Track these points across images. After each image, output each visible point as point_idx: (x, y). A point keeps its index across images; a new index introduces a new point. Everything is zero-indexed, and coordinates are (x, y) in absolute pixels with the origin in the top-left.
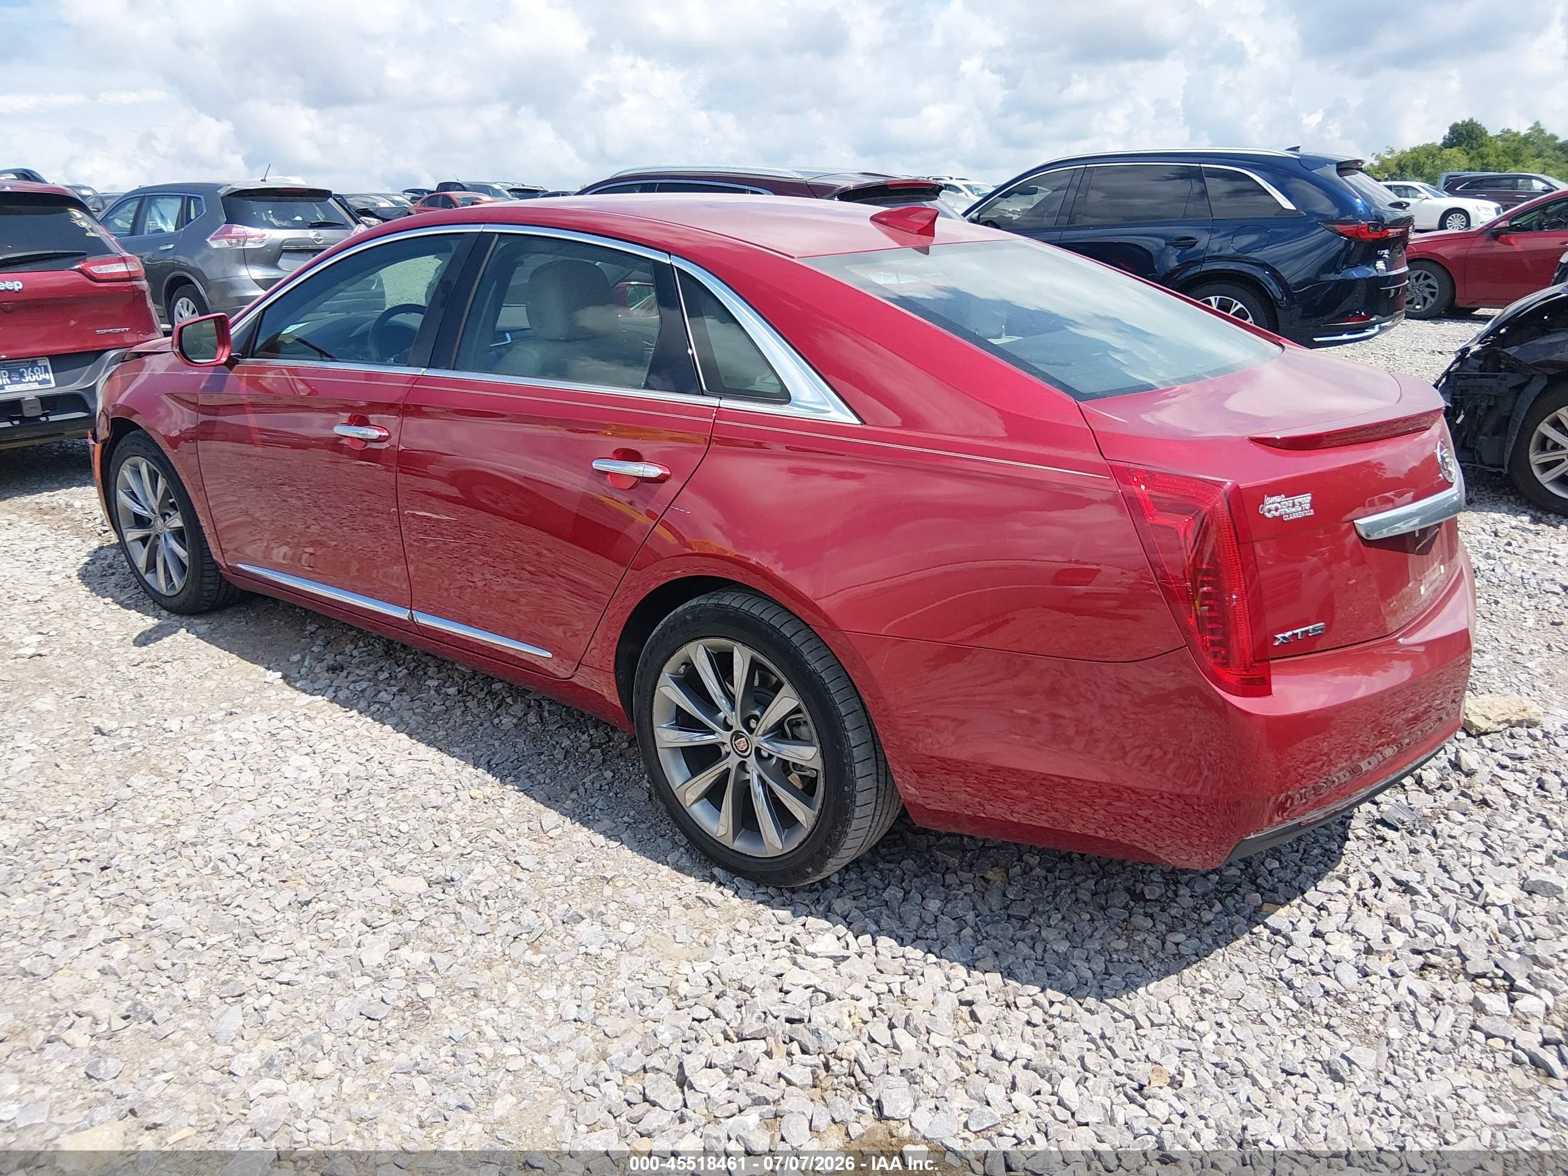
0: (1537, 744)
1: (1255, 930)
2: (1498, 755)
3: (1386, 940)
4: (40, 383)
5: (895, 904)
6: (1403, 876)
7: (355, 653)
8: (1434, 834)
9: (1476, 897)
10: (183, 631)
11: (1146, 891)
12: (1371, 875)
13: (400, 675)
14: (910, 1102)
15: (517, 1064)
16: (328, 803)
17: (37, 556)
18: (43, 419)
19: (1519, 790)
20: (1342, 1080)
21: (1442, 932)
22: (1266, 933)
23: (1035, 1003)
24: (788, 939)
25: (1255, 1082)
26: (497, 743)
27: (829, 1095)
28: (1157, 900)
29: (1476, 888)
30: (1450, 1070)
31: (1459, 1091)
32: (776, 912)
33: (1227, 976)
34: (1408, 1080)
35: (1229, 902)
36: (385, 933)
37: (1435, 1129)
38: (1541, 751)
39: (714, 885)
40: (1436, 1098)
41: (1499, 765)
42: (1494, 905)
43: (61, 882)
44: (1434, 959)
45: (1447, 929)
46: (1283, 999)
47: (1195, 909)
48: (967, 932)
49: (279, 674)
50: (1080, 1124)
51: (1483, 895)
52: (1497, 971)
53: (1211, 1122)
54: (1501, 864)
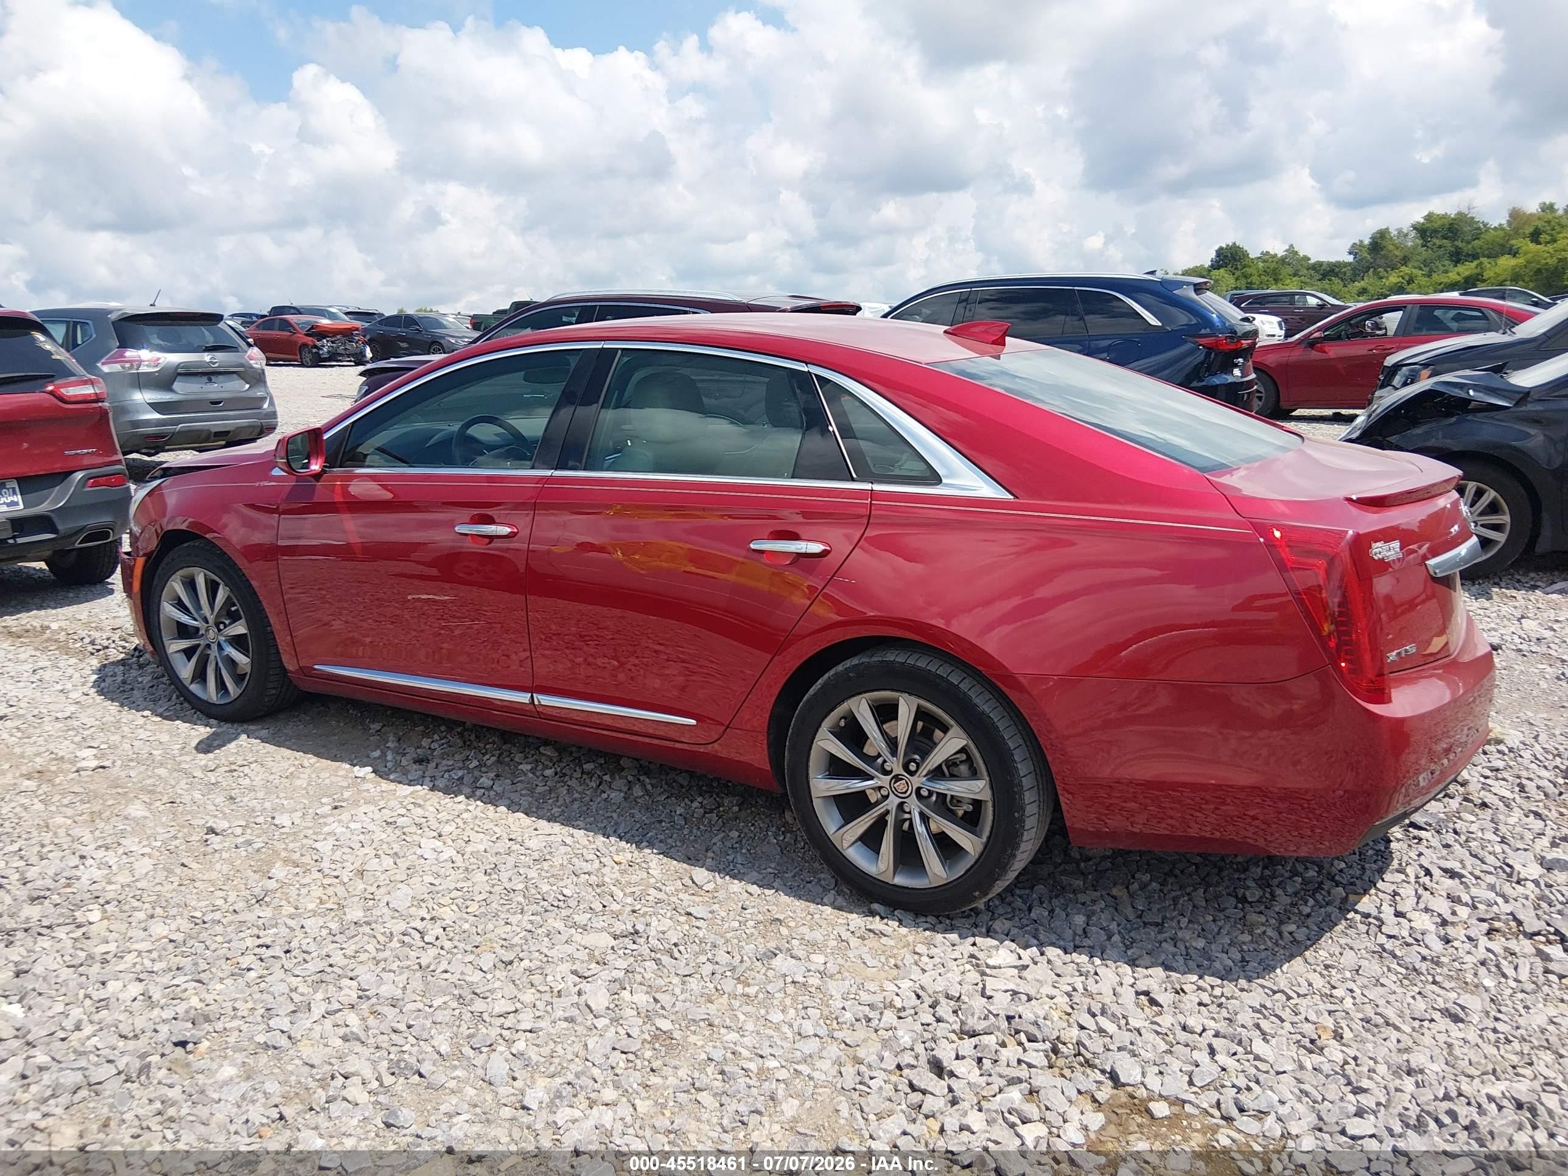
0: (1506, 757)
1: (1349, 916)
2: (1479, 768)
3: (1454, 913)
4: (8, 505)
5: (1045, 922)
6: (1448, 865)
7: (434, 745)
8: (1455, 832)
9: (1510, 875)
10: (244, 737)
11: (1248, 894)
12: (1421, 866)
13: (489, 763)
14: (1139, 1070)
15: (783, 1074)
16: (480, 877)
17: (38, 677)
18: (11, 541)
19: (1507, 794)
20: (1462, 1021)
21: (1496, 903)
22: (1358, 917)
23: (1199, 988)
24: (966, 956)
25: (1397, 1028)
26: (615, 815)
27: (1067, 1072)
28: (1258, 901)
29: (1508, 870)
30: (1541, 1005)
31: (1554, 1020)
32: (947, 936)
33: (1341, 954)
34: (1512, 1015)
35: (1319, 897)
36: (600, 982)
37: (1548, 1049)
38: (1512, 763)
39: (878, 918)
40: (1539, 1027)
41: (1482, 776)
42: (1526, 880)
43: (252, 966)
44: (1497, 924)
45: (1500, 900)
46: (1392, 966)
47: (1293, 905)
48: (1116, 938)
49: (369, 769)
50: (1278, 1073)
51: (1515, 873)
52: (1548, 928)
53: (1379, 1059)
54: (1518, 849)
